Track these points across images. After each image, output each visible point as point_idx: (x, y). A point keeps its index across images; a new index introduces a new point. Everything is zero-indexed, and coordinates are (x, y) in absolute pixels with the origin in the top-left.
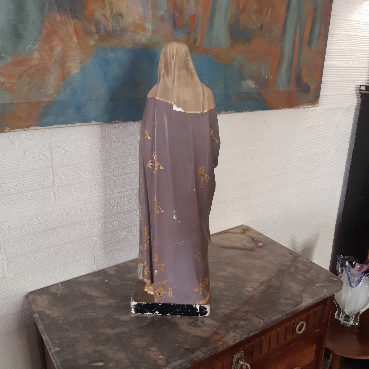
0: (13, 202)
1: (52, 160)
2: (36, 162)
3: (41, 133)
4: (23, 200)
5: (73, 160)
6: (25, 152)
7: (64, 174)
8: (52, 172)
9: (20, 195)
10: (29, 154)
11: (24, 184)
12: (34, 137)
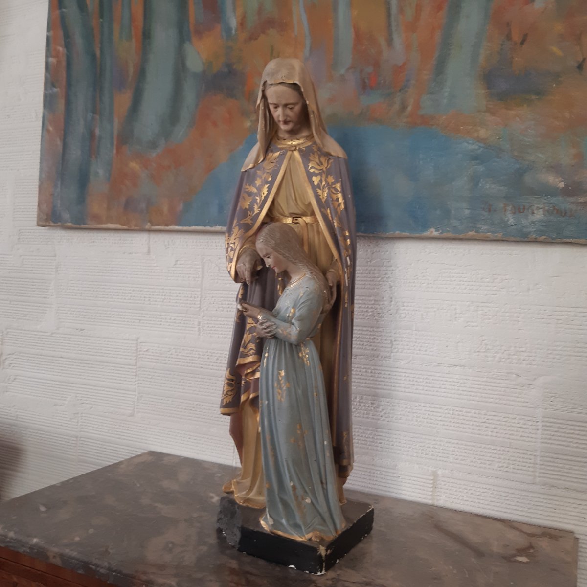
0: (158, 320)
1: (203, 277)
2: (186, 277)
3: (195, 241)
4: (166, 321)
5: (226, 283)
6: (176, 261)
7: (213, 299)
8: (200, 293)
9: (164, 314)
10: (180, 264)
11: (170, 302)
12: (187, 245)
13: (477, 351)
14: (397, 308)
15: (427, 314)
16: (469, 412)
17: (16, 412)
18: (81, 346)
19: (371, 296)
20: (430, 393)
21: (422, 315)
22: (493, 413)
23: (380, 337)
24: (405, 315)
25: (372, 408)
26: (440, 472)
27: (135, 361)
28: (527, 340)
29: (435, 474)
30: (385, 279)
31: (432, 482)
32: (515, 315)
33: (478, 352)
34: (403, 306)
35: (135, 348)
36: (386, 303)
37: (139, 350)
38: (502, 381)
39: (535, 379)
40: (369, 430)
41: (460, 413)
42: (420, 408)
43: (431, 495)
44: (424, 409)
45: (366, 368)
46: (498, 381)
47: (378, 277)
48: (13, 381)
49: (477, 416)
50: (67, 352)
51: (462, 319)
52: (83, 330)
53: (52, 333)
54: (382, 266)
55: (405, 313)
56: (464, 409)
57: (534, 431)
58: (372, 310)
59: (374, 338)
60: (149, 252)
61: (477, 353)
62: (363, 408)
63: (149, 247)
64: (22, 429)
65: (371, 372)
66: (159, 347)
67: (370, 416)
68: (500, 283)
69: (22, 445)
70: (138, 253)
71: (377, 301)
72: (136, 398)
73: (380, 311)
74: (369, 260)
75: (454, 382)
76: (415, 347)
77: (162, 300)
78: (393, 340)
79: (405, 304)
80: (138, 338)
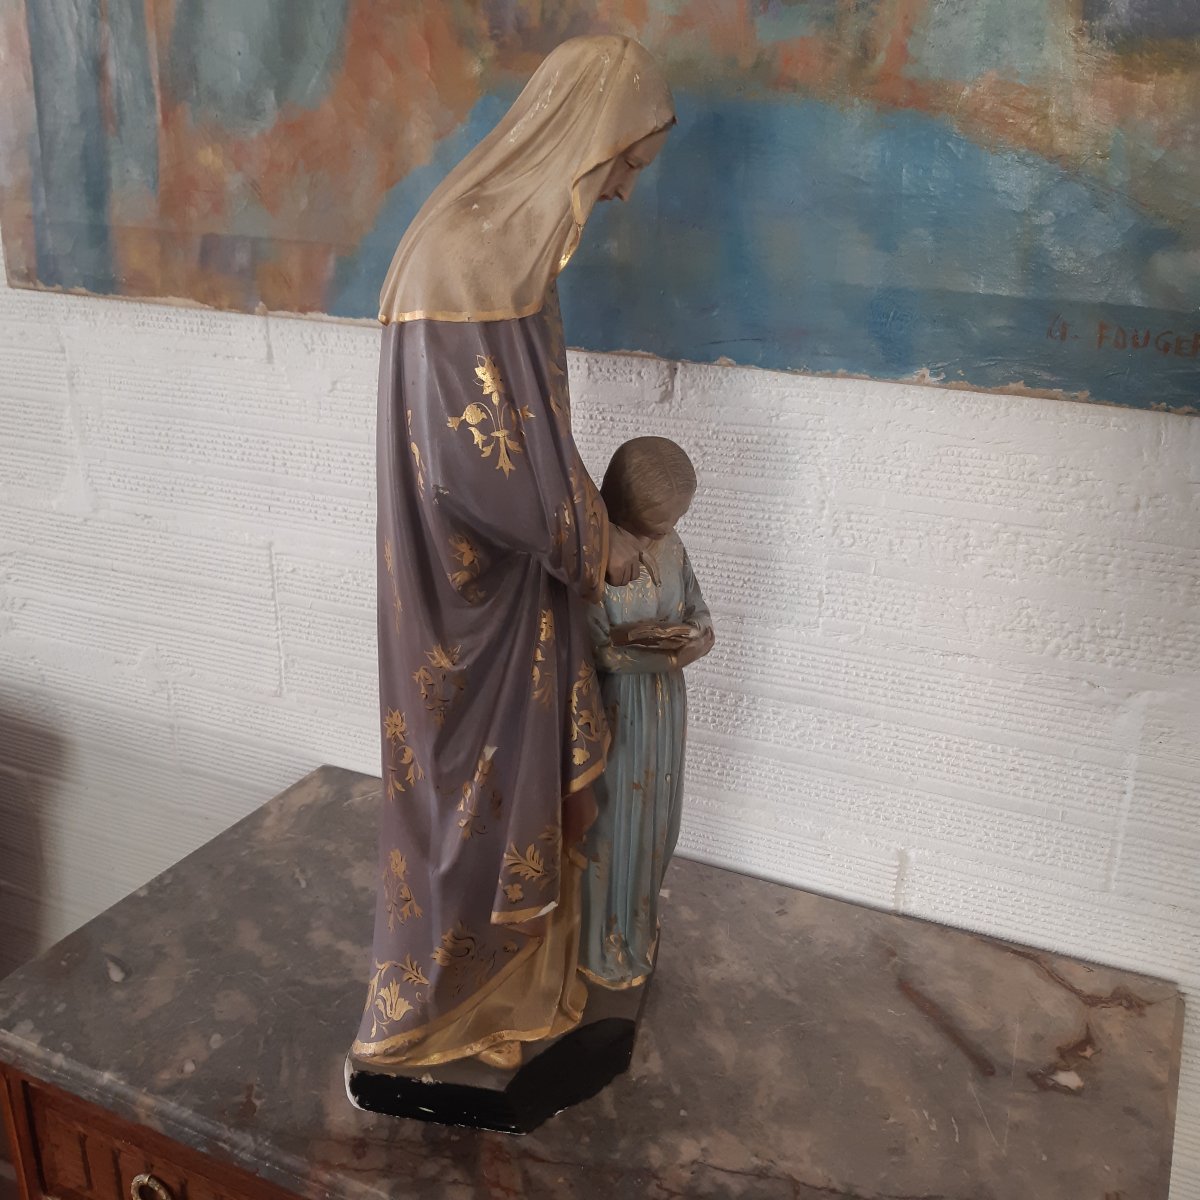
0: (308, 509)
2: (359, 419)
4: (327, 512)
6: (334, 383)
9: (321, 497)
10: (344, 391)
11: (330, 471)
12: (355, 348)
13: (1008, 628)
14: (835, 525)
15: (902, 542)
16: (981, 748)
17: (40, 669)
18: (151, 551)
19: (776, 495)
20: (900, 703)
21: (891, 543)
22: (1030, 754)
23: (796, 583)
24: (852, 540)
25: (776, 723)
26: (912, 854)
27: (271, 590)
28: (1123, 615)
29: (902, 857)
30: (809, 458)
31: (895, 870)
32: (1101, 559)
33: (1010, 630)
34: (850, 521)
35: (268, 565)
36: (810, 511)
37: (275, 568)
38: (1058, 693)
39: (1130, 694)
40: (767, 763)
41: (962, 747)
42: (876, 730)
43: (894, 893)
44: (884, 733)
45: (764, 644)
46: (1049, 692)
47: (794, 454)
48: (20, 608)
49: (999, 756)
50: (123, 560)
51: (980, 559)
52: (150, 517)
53: (86, 520)
54: (803, 429)
55: (853, 536)
56: (970, 741)
57: (1116, 795)
58: (778, 524)
59: (782, 585)
60: (270, 357)
61: (1009, 633)
62: (757, 721)
63: (269, 347)
64: (57, 702)
65: (775, 653)
66: (318, 566)
67: (771, 736)
68: (1073, 486)
69: (65, 732)
70: (245, 357)
71: (791, 505)
72: (283, 663)
73: (798, 527)
74: (774, 414)
75: (952, 686)
76: (872, 610)
77: (312, 467)
78: (825, 591)
79: (853, 517)
80: (271, 545)
